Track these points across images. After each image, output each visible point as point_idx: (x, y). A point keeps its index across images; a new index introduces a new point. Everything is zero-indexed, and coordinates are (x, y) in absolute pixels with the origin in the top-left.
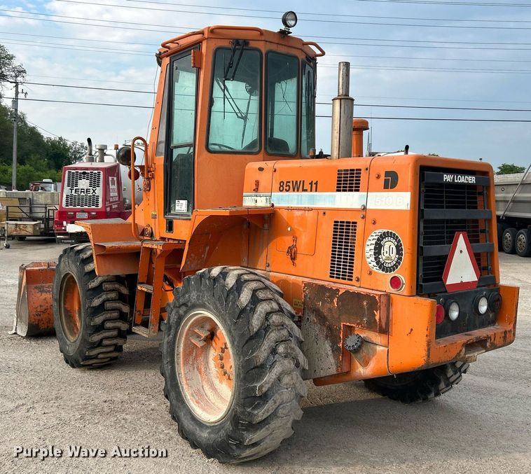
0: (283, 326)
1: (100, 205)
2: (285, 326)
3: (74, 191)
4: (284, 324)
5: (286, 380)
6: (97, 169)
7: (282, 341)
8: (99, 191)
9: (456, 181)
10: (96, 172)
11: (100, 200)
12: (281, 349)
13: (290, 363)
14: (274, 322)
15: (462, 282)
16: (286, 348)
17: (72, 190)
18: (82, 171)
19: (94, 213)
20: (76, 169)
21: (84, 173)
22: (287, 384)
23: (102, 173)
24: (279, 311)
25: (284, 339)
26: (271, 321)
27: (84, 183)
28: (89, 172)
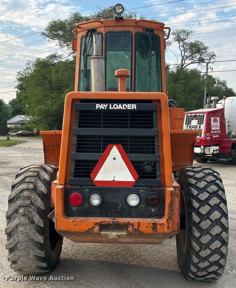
0: (29, 198)
1: (203, 136)
2: (30, 199)
3: (188, 127)
4: (31, 197)
5: (21, 228)
6: (203, 113)
7: (24, 206)
8: (203, 127)
9: (110, 108)
10: (202, 114)
11: (203, 132)
12: (21, 211)
13: (25, 220)
14: (23, 195)
15: (114, 180)
16: (24, 211)
17: (187, 126)
18: (194, 115)
19: (198, 141)
20: (191, 113)
21: (195, 116)
22: (21, 231)
23: (205, 115)
24: (32, 189)
25: (25, 205)
26: (22, 194)
27: (195, 122)
28: (198, 115)
